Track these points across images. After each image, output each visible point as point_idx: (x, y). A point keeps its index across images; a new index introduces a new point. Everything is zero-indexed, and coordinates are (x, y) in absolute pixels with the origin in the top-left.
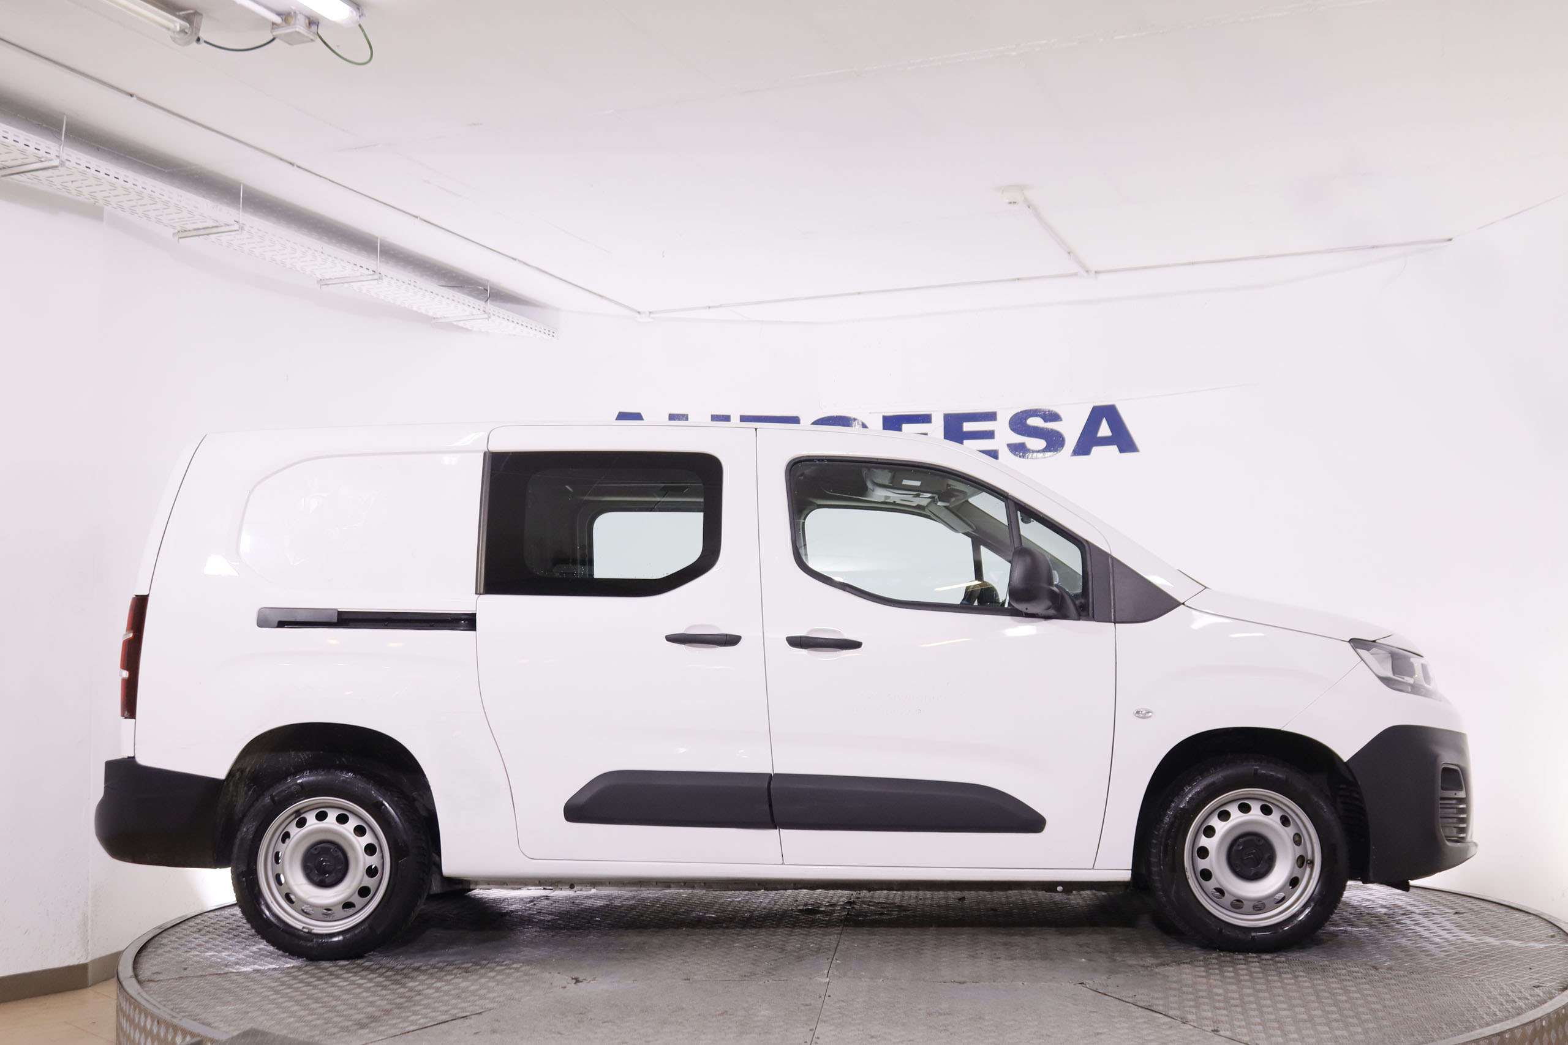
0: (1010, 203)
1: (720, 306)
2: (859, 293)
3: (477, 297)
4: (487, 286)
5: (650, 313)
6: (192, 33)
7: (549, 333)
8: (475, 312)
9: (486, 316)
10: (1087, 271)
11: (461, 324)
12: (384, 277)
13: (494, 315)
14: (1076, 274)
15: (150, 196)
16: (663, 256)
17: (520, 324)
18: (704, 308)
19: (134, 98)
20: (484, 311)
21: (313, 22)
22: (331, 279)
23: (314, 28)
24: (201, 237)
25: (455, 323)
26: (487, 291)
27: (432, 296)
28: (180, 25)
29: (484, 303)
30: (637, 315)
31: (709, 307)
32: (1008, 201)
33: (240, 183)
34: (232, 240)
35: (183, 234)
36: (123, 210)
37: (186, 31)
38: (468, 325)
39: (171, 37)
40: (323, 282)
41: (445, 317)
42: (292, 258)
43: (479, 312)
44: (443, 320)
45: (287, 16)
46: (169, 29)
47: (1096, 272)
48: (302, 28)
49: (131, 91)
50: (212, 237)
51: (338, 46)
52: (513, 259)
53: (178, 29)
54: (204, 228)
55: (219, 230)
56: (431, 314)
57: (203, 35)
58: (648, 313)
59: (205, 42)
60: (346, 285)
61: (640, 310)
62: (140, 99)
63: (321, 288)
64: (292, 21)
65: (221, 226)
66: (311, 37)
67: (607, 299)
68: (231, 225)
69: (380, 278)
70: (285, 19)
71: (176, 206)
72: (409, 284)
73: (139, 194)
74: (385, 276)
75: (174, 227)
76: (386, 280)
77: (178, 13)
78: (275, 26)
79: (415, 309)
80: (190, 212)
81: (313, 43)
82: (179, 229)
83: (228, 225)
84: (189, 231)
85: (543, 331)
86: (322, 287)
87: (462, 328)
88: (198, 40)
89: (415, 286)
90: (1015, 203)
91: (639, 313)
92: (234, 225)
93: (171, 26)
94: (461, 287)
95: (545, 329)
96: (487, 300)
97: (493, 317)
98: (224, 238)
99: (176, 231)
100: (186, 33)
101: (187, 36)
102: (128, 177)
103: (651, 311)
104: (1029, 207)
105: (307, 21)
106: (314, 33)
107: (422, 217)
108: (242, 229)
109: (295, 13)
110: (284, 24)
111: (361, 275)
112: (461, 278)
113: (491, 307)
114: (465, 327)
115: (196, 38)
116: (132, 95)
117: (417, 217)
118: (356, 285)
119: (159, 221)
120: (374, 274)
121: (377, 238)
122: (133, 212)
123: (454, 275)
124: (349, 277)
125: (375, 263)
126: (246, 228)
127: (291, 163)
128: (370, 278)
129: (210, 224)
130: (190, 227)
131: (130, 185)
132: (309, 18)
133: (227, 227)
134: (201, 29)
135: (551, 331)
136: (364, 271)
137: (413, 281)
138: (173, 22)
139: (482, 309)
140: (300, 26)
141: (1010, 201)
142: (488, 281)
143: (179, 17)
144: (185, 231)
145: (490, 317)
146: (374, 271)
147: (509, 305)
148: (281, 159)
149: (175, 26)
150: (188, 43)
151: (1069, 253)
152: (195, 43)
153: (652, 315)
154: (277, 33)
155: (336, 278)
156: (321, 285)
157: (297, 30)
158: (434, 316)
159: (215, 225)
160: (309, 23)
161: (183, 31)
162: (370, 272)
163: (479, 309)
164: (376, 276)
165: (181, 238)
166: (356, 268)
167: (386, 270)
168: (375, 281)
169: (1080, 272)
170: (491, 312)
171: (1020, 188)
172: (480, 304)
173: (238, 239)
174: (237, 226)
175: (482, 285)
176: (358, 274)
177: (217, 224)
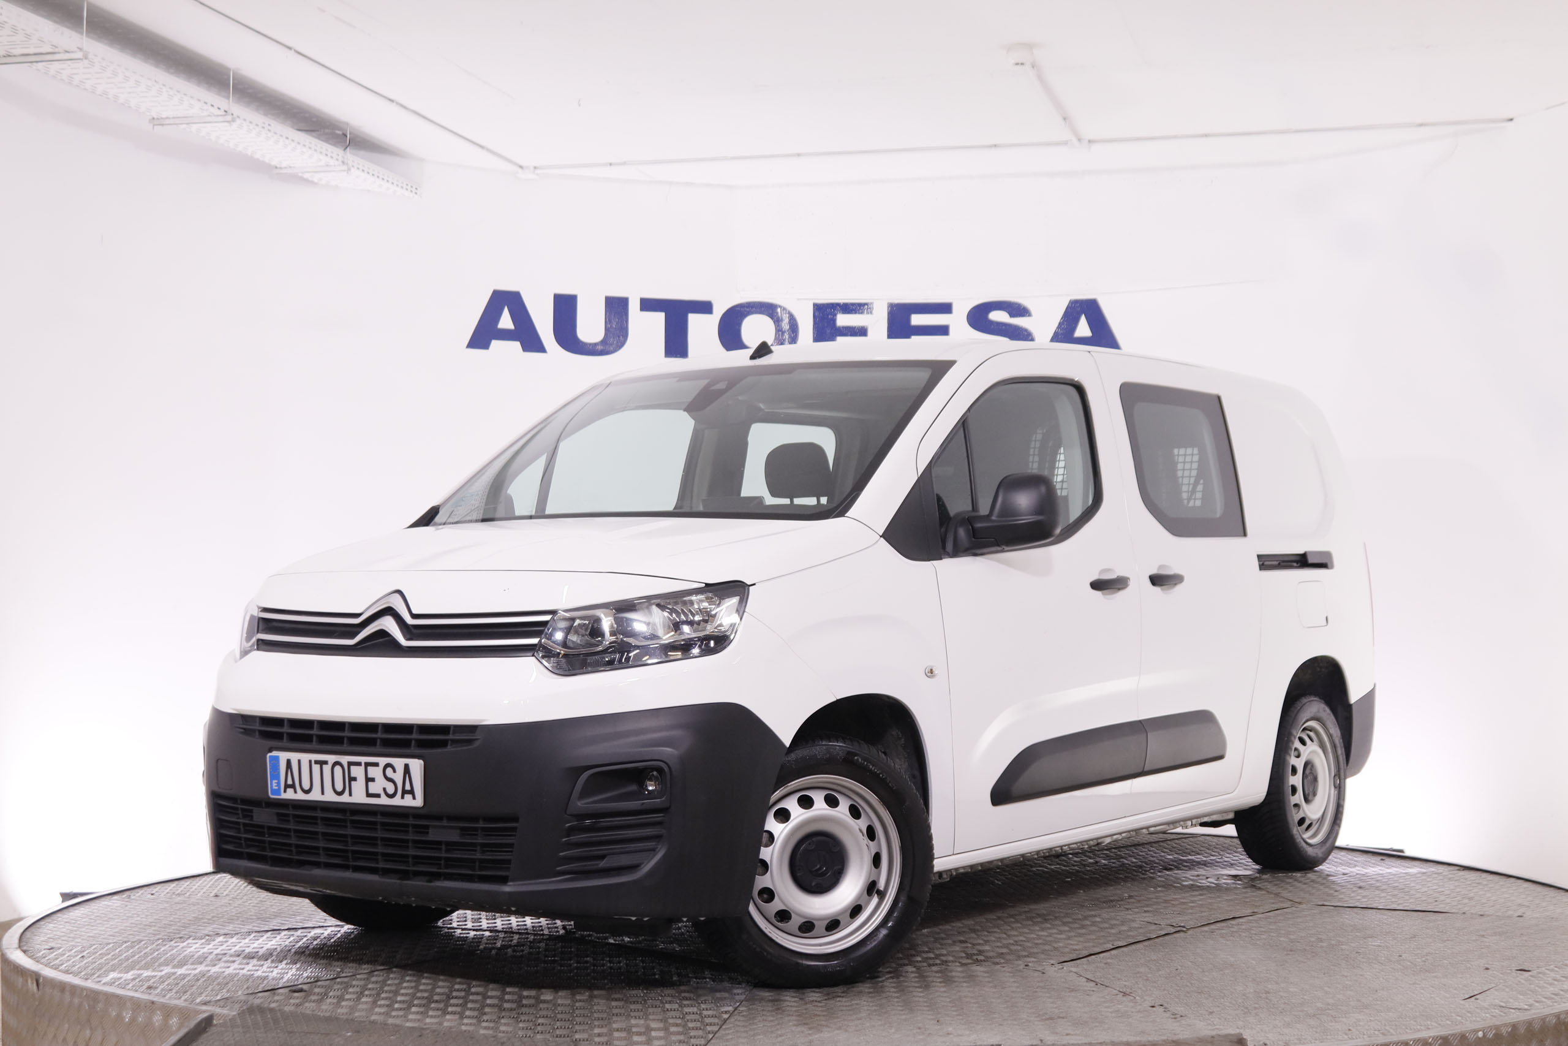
0: (1017, 64)
1: (624, 163)
2: (799, 155)
3: (335, 144)
4: (347, 131)
5: (536, 168)
7: (412, 189)
8: (332, 162)
9: (345, 168)
10: (1079, 140)
11: (306, 176)
12: (237, 119)
13: (353, 166)
14: (1065, 143)
16: (580, 105)
17: (385, 180)
18: (604, 165)
20: (343, 162)
22: (168, 118)
24: (29, 64)
25: (300, 175)
26: (347, 137)
29: (342, 152)
30: (520, 170)
31: (611, 164)
32: (1013, 61)
34: (63, 70)
38: (316, 177)
40: (156, 121)
41: (290, 167)
42: (130, 93)
43: (338, 164)
44: (289, 171)
47: (1089, 141)
50: (40, 64)
52: (390, 100)
54: (35, 54)
55: (57, 57)
56: (273, 163)
58: (533, 169)
60: (184, 126)
61: (521, 163)
63: (153, 128)
65: (59, 53)
67: (488, 150)
68: (72, 52)
69: (232, 120)
71: (11, 27)
72: (263, 128)
74: (238, 117)
76: (238, 121)
79: (267, 160)
80: (28, 36)
83: (68, 52)
84: (14, 56)
85: (404, 187)
86: (155, 127)
87: (307, 181)
89: (269, 130)
90: (1022, 64)
91: (521, 167)
92: (75, 52)
94: (319, 131)
95: (407, 185)
96: (347, 148)
97: (352, 169)
98: (56, 66)
103: (536, 165)
104: (1033, 67)
108: (84, 57)
111: (209, 116)
112: (315, 120)
113: (351, 157)
114: (310, 179)
117: (290, 48)
118: (194, 127)
120: (225, 115)
121: (228, 69)
123: (307, 115)
124: (192, 117)
125: (227, 101)
126: (91, 57)
128: (220, 119)
129: (45, 49)
130: (17, 50)
133: (67, 54)
135: (414, 187)
136: (215, 111)
137: (267, 124)
139: (340, 159)
141: (1017, 62)
142: (348, 124)
144: (9, 56)
145: (349, 170)
146: (225, 111)
147: (362, 153)
151: (1065, 119)
153: (538, 171)
155: (174, 118)
156: (154, 125)
158: (278, 166)
159: (50, 51)
162: (222, 112)
163: (337, 160)
164: (229, 118)
166: (205, 107)
167: (239, 109)
168: (226, 124)
169: (1071, 140)
170: (350, 163)
171: (1029, 46)
172: (336, 151)
173: (72, 69)
174: (79, 55)
175: (339, 129)
176: (205, 113)
177: (57, 50)
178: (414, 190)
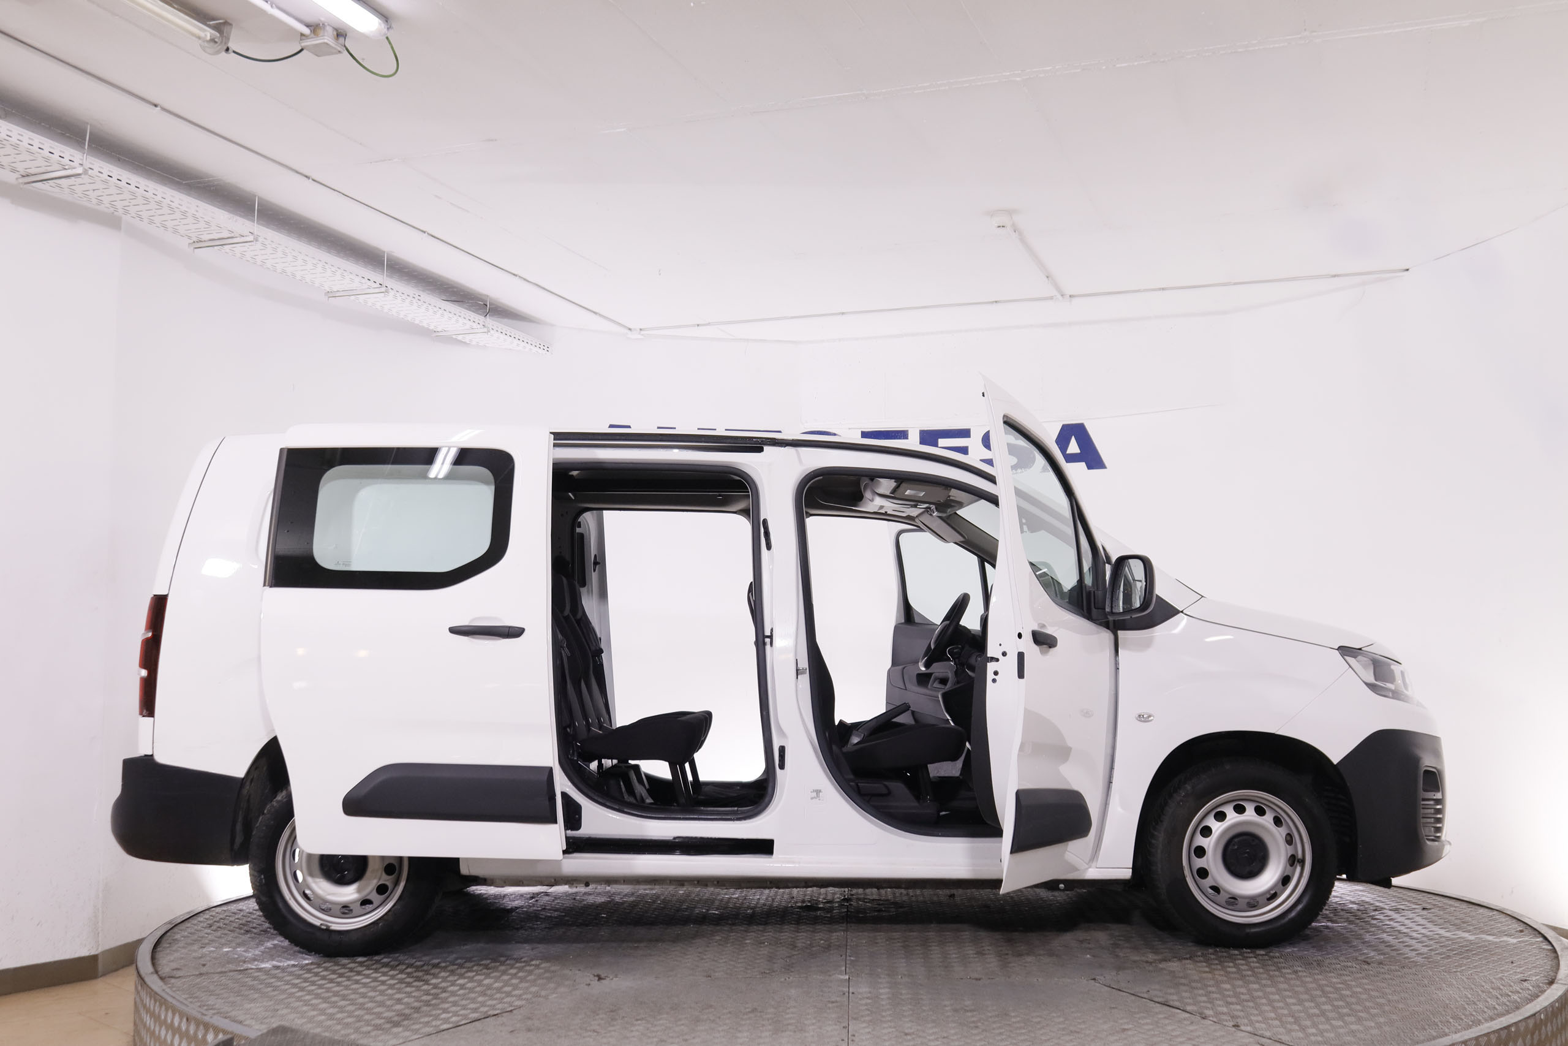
0: (999, 227)
1: (709, 324)
2: (843, 313)
3: (475, 311)
4: (487, 301)
5: (641, 330)
6: (221, 42)
7: (544, 348)
8: (475, 325)
9: (485, 330)
10: (1062, 295)
11: (460, 338)
12: (390, 290)
13: (493, 329)
14: (1051, 298)
15: (170, 207)
16: (660, 275)
17: (517, 338)
18: (694, 326)
19: (158, 108)
20: (484, 326)
21: (341, 34)
22: (338, 291)
23: (341, 40)
24: (216, 247)
25: (454, 337)
26: (487, 306)
27: (435, 309)
28: (210, 33)
29: (484, 318)
30: (629, 332)
31: (698, 325)
32: (996, 225)
33: (255, 196)
34: (245, 251)
35: (198, 244)
36: (141, 219)
37: (216, 40)
38: (467, 339)
39: (200, 45)
40: (331, 294)
41: (445, 331)
42: (302, 270)
43: (479, 326)
44: (443, 334)
45: (315, 28)
46: (199, 38)
47: (1070, 296)
48: (330, 40)
49: (156, 102)
50: (228, 248)
51: (363, 59)
52: (514, 275)
53: (208, 38)
54: (219, 239)
55: (235, 240)
56: (432, 327)
57: (232, 45)
58: (639, 330)
59: (234, 52)
60: (353, 298)
61: (630, 327)
62: (164, 109)
63: (328, 300)
64: (321, 33)
65: (236, 237)
66: (339, 49)
67: (600, 315)
68: (246, 236)
69: (387, 292)
70: (314, 30)
71: (194, 216)
72: (414, 297)
73: (159, 203)
74: (392, 289)
75: (190, 238)
76: (392, 293)
77: (208, 23)
78: (303, 37)
79: (417, 322)
80: (207, 223)
81: (339, 55)
82: (195, 239)
83: (243, 236)
84: (205, 241)
85: (538, 346)
86: (330, 298)
87: (461, 342)
88: (227, 50)
89: (419, 300)
90: (1003, 227)
91: (630, 329)
92: (248, 236)
93: (202, 34)
94: (462, 301)
95: (540, 344)
96: (487, 315)
97: (492, 331)
98: (238, 248)
99: (192, 241)
100: (216, 42)
101: (217, 45)
102: (148, 186)
103: (641, 328)
104: (1015, 232)
105: (335, 33)
106: (341, 45)
107: (430, 232)
108: (257, 240)
109: (323, 24)
110: (312, 35)
111: (368, 288)
112: (460, 293)
113: (490, 321)
114: (463, 341)
115: (225, 48)
116: (156, 106)
117: (425, 232)
118: (362, 298)
119: (175, 231)
120: (380, 287)
121: (384, 252)
122: (151, 222)
123: (456, 291)
124: (356, 290)
125: (382, 276)
126: (260, 239)
127: (306, 177)
128: (377, 290)
129: (226, 234)
130: (206, 237)
131: (149, 195)
132: (336, 29)
133: (243, 238)
134: (231, 40)
135: (546, 346)
136: (371, 283)
137: (417, 296)
138: (205, 31)
139: (481, 323)
140: (327, 38)
141: (999, 225)
142: (488, 296)
143: (209, 26)
144: (201, 241)
145: (488, 331)
146: (381, 284)
147: (506, 320)
148: (297, 172)
149: (206, 35)
150: (218, 52)
151: (1047, 277)
152: (224, 53)
153: (642, 332)
154: (304, 44)
155: (343, 291)
156: (328, 297)
157: (326, 41)
158: (435, 330)
159: (230, 235)
160: (338, 35)
161: (213, 40)
162: (377, 285)
163: (479, 324)
164: (383, 289)
165: (196, 248)
166: (363, 281)
167: (392, 283)
168: (383, 294)
169: (1055, 296)
170: (491, 327)
171: (1010, 212)
172: (480, 318)
173: (251, 251)
174: (251, 238)
175: (482, 300)
176: (365, 286)
177: (232, 235)
178: (546, 348)
